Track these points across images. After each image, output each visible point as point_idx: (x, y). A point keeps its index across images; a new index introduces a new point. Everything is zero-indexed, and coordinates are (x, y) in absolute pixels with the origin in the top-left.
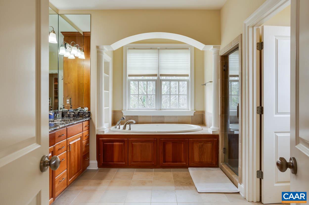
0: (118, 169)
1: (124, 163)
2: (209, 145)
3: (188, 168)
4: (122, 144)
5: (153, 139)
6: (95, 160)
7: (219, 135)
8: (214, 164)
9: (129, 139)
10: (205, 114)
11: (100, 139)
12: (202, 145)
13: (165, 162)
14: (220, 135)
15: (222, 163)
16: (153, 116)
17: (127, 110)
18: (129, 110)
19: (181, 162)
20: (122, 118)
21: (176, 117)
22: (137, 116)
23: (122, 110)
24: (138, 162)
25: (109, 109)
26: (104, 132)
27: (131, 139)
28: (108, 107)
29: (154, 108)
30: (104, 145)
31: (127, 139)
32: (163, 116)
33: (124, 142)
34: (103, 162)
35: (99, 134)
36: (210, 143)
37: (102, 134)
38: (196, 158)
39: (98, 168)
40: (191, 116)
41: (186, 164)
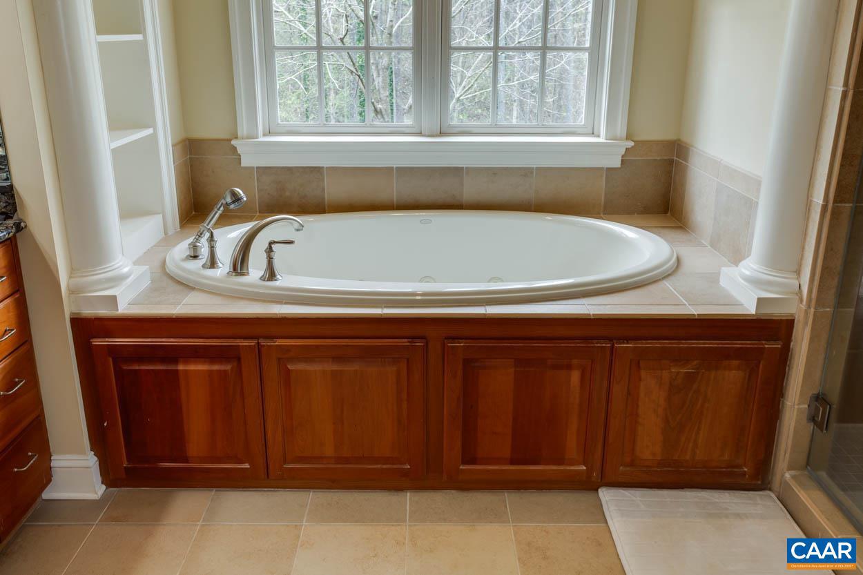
0: (212, 493)
1: (247, 466)
2: (731, 377)
3: (600, 490)
4: (225, 371)
5: (405, 342)
6: (83, 452)
7: (793, 321)
8: (744, 474)
9: (263, 342)
10: (686, 159)
11: (97, 342)
12: (690, 378)
13: (473, 461)
14: (806, 323)
15: (793, 472)
16: (402, 171)
17: (262, 139)
18: (269, 133)
19: (560, 461)
20: (229, 200)
21: (526, 172)
22: (317, 170)
23: (236, 138)
24: (319, 459)
25: (153, 138)
26: (113, 299)
27: (279, 342)
28: (150, 131)
29: (408, 121)
30: (120, 375)
31: (252, 343)
32: (457, 171)
33: (239, 359)
34: (129, 460)
35: (88, 312)
36: (735, 363)
37: (103, 312)
38: (649, 445)
39: (104, 487)
40: (609, 169)
41: (590, 471)
